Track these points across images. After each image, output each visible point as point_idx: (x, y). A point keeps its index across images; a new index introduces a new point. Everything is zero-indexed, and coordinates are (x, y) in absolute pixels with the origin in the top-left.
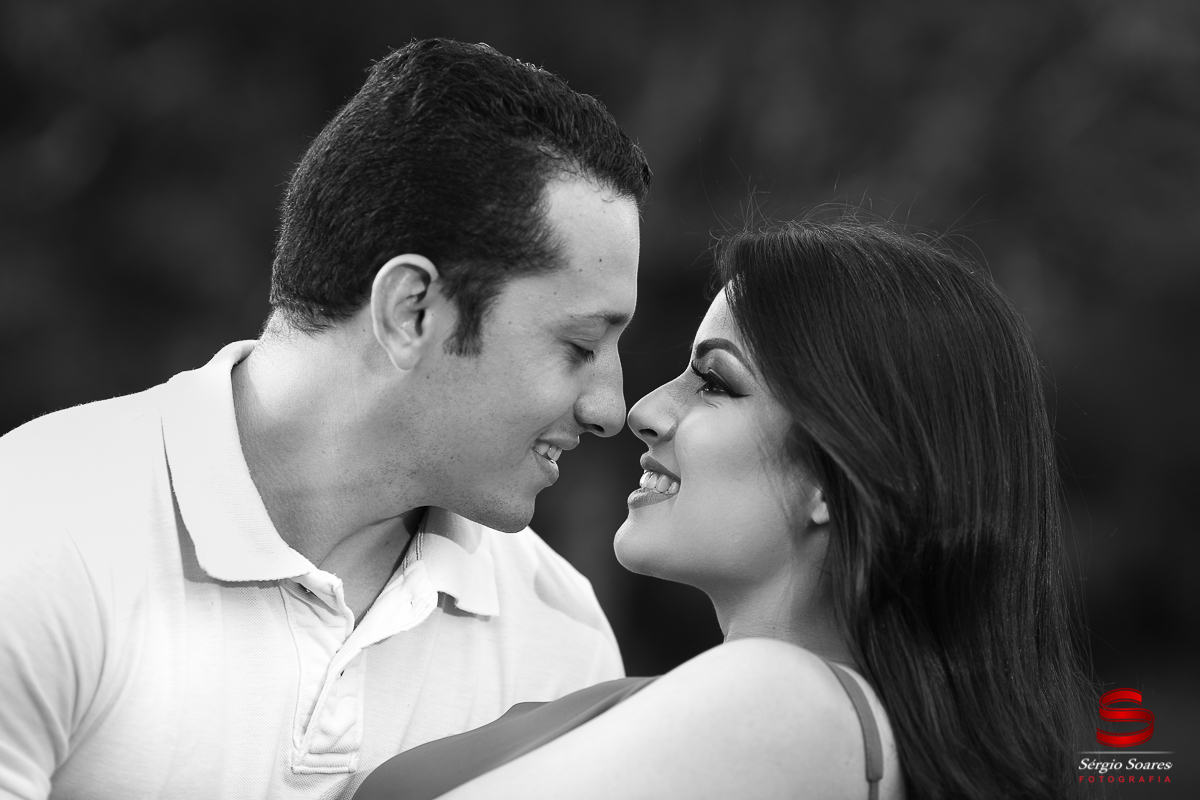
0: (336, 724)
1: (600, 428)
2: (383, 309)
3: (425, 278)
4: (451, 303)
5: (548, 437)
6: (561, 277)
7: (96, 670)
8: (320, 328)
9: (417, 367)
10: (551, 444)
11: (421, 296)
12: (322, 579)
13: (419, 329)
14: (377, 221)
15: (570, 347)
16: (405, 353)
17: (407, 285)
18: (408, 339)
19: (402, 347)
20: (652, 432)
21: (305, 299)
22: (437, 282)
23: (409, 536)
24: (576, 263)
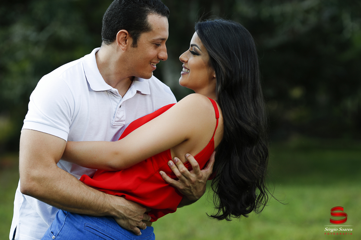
0: (120, 116)
1: (163, 60)
2: (118, 40)
3: (126, 34)
4: (131, 38)
5: (152, 61)
6: (151, 32)
7: (74, 108)
8: (110, 44)
9: (126, 50)
10: (153, 63)
11: (126, 37)
12: (114, 90)
13: (126, 43)
14: (117, 24)
15: (155, 44)
16: (123, 48)
17: (123, 36)
18: (124, 45)
19: (123, 47)
20: (184, 61)
21: (107, 39)
22: (128, 34)
23: (131, 82)
24: (154, 30)
